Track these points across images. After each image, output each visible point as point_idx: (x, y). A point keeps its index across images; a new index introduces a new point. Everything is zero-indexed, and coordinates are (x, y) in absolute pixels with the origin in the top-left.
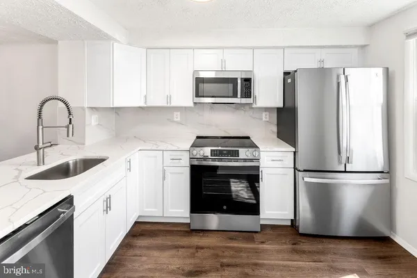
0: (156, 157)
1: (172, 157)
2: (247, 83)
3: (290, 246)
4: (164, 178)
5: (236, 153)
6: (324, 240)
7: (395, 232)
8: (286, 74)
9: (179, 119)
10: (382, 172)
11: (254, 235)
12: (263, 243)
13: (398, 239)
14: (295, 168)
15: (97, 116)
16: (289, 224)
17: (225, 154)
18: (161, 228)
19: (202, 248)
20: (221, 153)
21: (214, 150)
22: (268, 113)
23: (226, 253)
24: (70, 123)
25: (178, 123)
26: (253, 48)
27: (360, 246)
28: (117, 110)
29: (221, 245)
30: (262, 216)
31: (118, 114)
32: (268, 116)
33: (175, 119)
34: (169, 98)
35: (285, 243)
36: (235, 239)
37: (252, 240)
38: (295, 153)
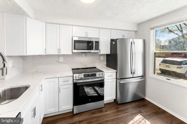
0: (54, 81)
1: (63, 81)
2: (97, 43)
3: (116, 110)
4: (59, 92)
5: (95, 75)
6: (126, 104)
7: (145, 96)
8: (112, 40)
9: (62, 61)
10: (143, 76)
11: (102, 109)
12: (106, 111)
13: (147, 98)
14: (116, 78)
15: (12, 61)
16: (113, 101)
17: (90, 76)
18: (58, 117)
19: (82, 121)
20: (88, 76)
21: (85, 75)
22: (103, 57)
23: (93, 120)
24: (4, 66)
25: (62, 63)
26: (99, 28)
27: (137, 103)
28: (23, 57)
29: (90, 117)
30: (105, 100)
31: (24, 60)
32: (103, 58)
33: (60, 61)
34: (59, 50)
35: (114, 109)
36: (95, 113)
37: (102, 111)
38: (116, 72)
